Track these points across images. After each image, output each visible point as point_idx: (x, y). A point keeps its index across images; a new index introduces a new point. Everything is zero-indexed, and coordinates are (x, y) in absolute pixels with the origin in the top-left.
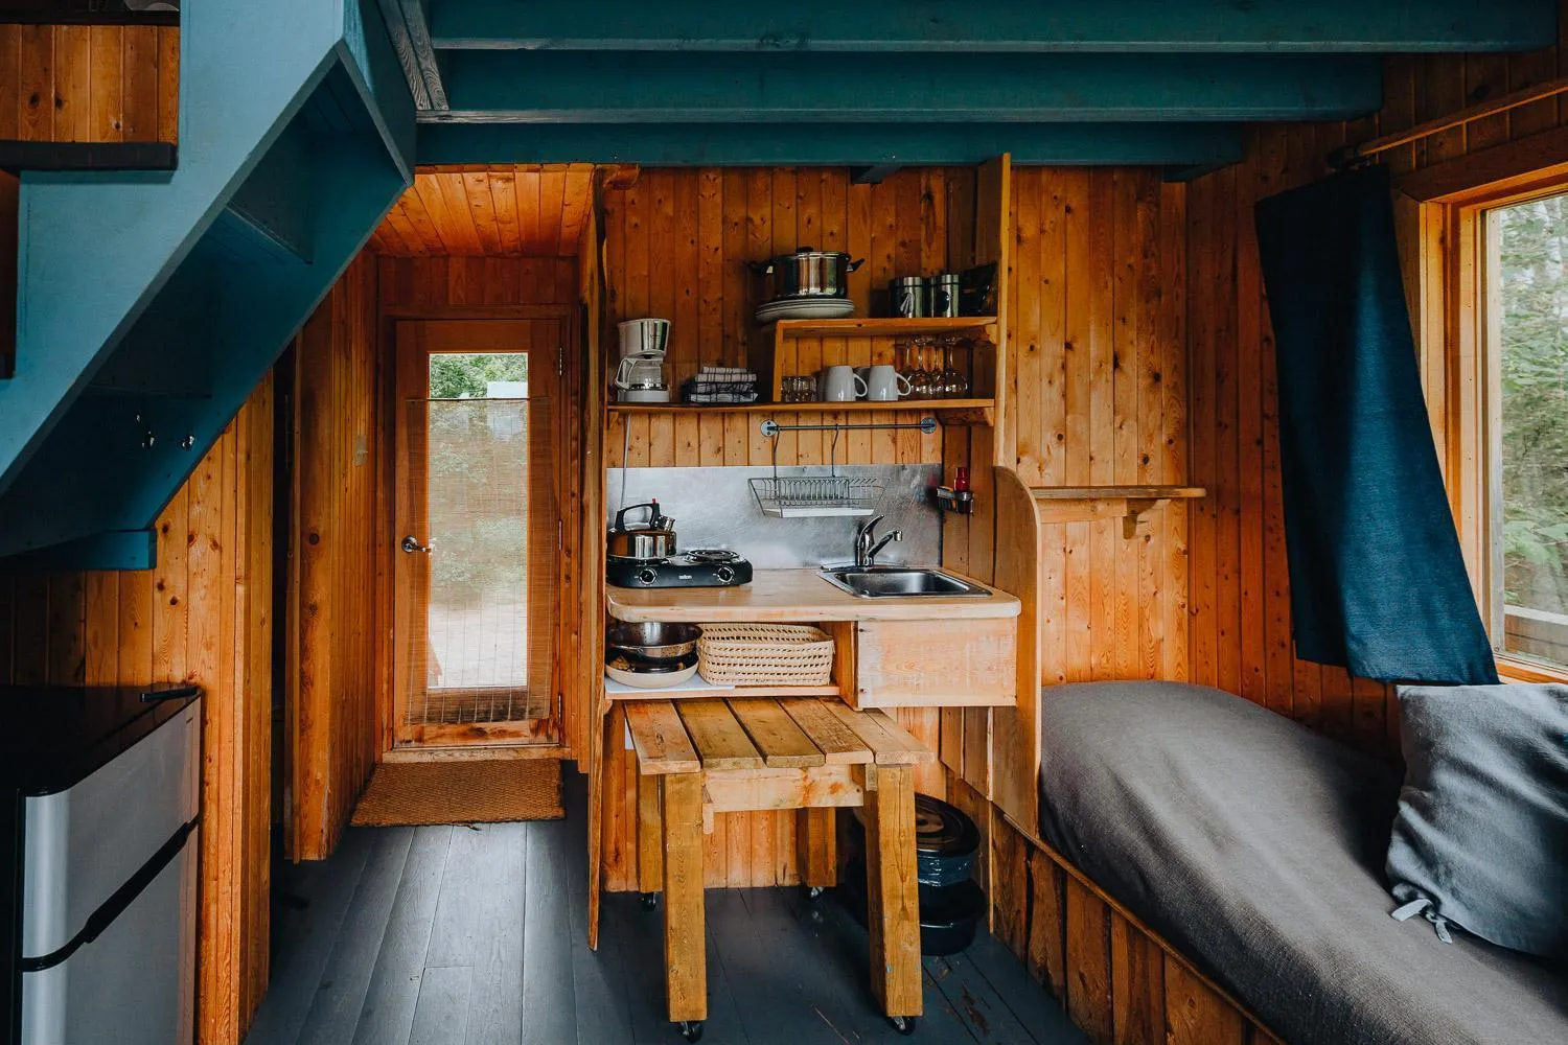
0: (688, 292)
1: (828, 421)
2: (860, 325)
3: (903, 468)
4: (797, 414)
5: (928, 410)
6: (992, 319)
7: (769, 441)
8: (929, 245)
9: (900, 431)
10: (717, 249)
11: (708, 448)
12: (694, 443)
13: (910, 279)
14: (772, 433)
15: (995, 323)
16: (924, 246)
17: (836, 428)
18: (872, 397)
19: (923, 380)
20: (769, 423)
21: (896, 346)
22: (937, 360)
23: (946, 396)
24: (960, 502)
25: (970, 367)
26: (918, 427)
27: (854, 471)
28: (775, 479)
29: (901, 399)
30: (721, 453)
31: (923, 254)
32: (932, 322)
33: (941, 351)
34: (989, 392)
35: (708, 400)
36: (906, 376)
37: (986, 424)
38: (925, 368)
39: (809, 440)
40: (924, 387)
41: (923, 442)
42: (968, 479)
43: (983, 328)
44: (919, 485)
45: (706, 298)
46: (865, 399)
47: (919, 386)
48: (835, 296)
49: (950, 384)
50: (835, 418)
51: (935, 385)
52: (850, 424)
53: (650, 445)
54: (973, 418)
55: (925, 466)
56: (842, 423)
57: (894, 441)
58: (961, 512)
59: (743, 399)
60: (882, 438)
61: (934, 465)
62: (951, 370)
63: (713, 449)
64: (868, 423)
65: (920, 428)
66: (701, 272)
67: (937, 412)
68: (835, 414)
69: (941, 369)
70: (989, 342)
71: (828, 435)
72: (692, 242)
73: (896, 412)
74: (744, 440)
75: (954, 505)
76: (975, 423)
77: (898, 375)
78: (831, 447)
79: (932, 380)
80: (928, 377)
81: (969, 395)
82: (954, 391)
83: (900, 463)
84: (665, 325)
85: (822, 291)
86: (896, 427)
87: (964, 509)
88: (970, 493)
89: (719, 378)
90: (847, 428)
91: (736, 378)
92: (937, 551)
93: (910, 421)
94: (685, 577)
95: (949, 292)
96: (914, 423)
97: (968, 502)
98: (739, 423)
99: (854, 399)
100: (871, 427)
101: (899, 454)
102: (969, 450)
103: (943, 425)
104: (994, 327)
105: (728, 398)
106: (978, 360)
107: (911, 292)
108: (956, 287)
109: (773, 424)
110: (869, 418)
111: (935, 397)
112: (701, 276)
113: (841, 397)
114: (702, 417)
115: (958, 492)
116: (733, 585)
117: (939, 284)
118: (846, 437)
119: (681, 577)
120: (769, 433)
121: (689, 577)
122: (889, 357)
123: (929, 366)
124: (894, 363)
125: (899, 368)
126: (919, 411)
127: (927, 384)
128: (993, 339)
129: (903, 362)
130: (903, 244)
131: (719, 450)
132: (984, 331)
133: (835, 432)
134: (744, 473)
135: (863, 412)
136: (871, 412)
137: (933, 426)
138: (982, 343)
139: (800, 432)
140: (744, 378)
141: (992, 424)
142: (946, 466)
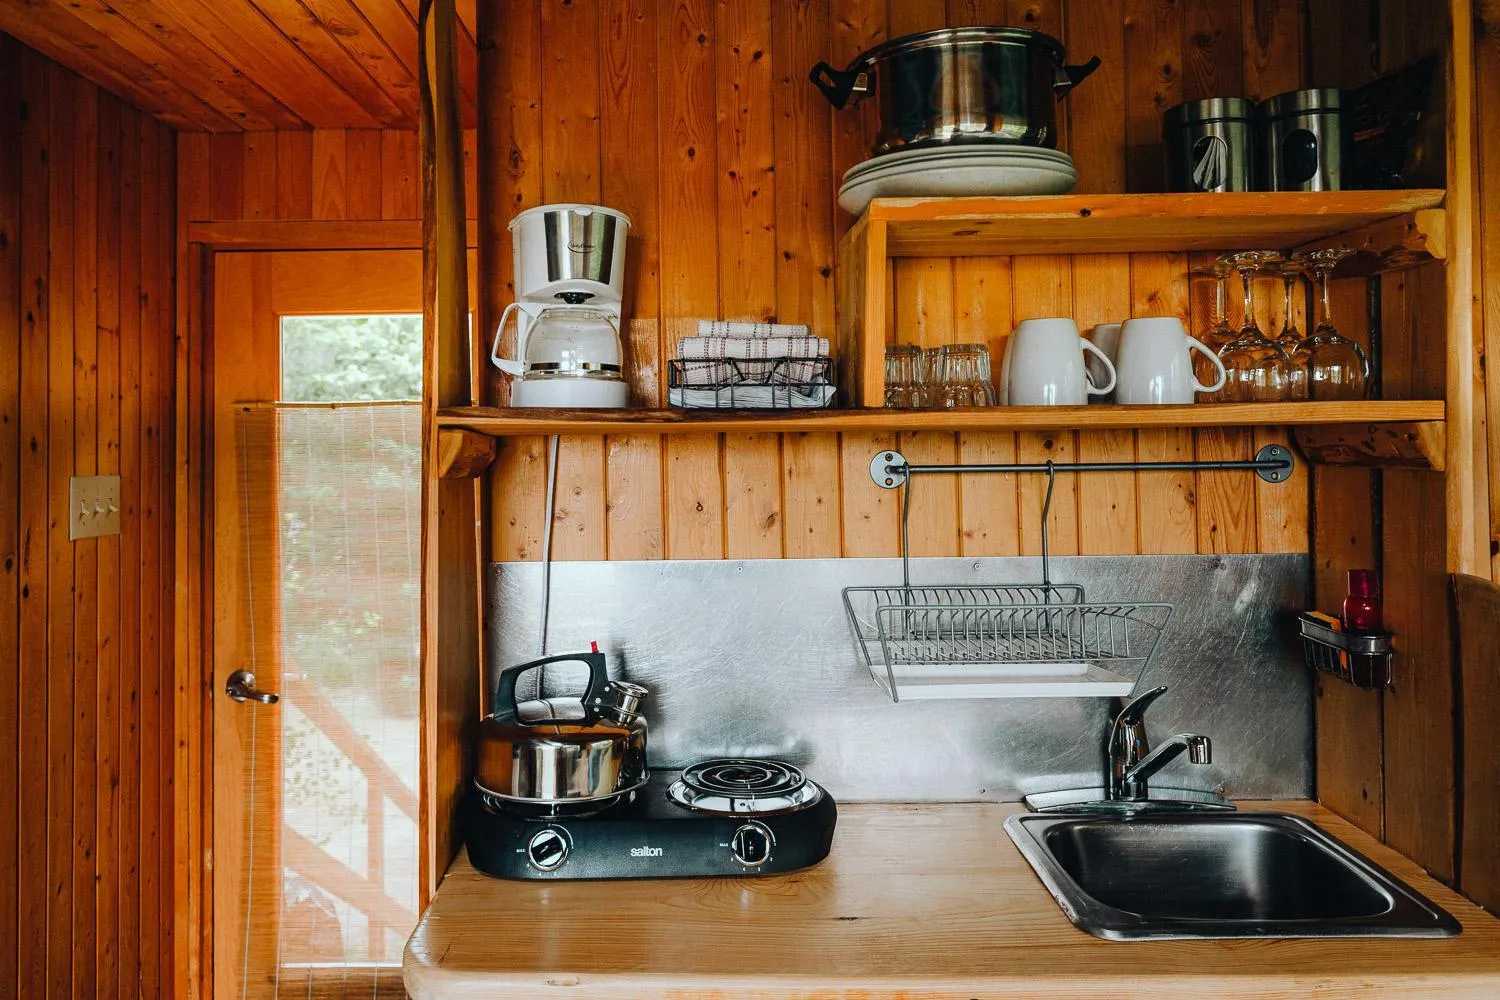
0: (691, 153)
1: (1032, 454)
2: (1085, 212)
3: (1216, 564)
4: (956, 436)
5: (1272, 429)
6: (1433, 196)
7: (889, 497)
8: (1264, 42)
9: (1206, 477)
10: (758, 55)
11: (744, 514)
12: (712, 503)
13: (1217, 103)
14: (897, 480)
15: (1441, 205)
16: (1250, 44)
17: (1049, 468)
18: (1129, 396)
19: (1257, 356)
20: (889, 458)
21: (1189, 276)
22: (1289, 307)
23: (1314, 392)
24: (1360, 659)
25: (1375, 323)
26: (1250, 466)
27: (1097, 569)
28: (907, 588)
29: (1200, 399)
30: (776, 527)
31: (1249, 63)
32: (1276, 204)
33: (1299, 288)
34: (1432, 384)
35: (712, 403)
36: (1214, 346)
37: (1425, 463)
38: (1262, 326)
39: (986, 497)
40: (1260, 372)
41: (1262, 502)
42: (1377, 603)
43: (1408, 220)
44: (1255, 605)
45: (734, 168)
46: (1111, 400)
47: (1247, 370)
48: (1025, 140)
49: (1326, 363)
50: (1049, 445)
51: (1288, 367)
52: (1083, 460)
53: (607, 508)
54: (1388, 447)
55: (1268, 560)
56: (1064, 456)
57: (1192, 499)
58: (1362, 682)
59: (799, 401)
60: (1163, 494)
61: (1290, 557)
62: (1327, 330)
63: (759, 517)
64: (1129, 458)
65: (1254, 470)
66: (721, 106)
67: (1293, 433)
68: (1048, 436)
69: (1300, 325)
70: (1427, 255)
71: (1032, 487)
72: (701, 39)
73: (1195, 432)
74: (831, 497)
75: (1344, 663)
76: (1393, 461)
77: (1192, 342)
78: (1038, 513)
79: (1281, 356)
80: (1272, 349)
81: (1374, 391)
82: (1336, 380)
83: (1207, 553)
84: (610, 223)
85: (990, 128)
86: (1195, 467)
87: (1368, 675)
88: (1383, 634)
89: (735, 350)
90: (1077, 469)
91: (777, 349)
92: (1303, 765)
93: (1228, 453)
94: (645, 852)
95: (1315, 131)
96: (1238, 457)
97: (1379, 660)
98: (818, 458)
99: (1083, 401)
100: (1135, 468)
101: (1205, 531)
102: (1378, 530)
103: (1311, 463)
104: (1440, 214)
105: (762, 397)
106: (1394, 302)
107: (1218, 133)
108: (1333, 120)
109: (898, 460)
110: (1130, 444)
111: (1288, 396)
112: (721, 117)
113: (1051, 395)
114: (729, 442)
115: (1353, 631)
116: (771, 871)
117: (1290, 110)
118: (1076, 489)
119: (635, 852)
120: (889, 482)
121: (657, 852)
122: (1175, 302)
123: (1272, 323)
124: (1187, 316)
125: (1198, 328)
126: (1249, 431)
127: (1267, 364)
128: (1437, 248)
129: (1207, 313)
130: (1201, 40)
131: (771, 519)
132: (1412, 226)
133: (1047, 478)
134: (830, 574)
135: (1114, 432)
136: (1134, 432)
137: (1286, 464)
138: (1404, 260)
139: (965, 478)
140: (798, 349)
141: (1439, 463)
142: (1320, 561)
